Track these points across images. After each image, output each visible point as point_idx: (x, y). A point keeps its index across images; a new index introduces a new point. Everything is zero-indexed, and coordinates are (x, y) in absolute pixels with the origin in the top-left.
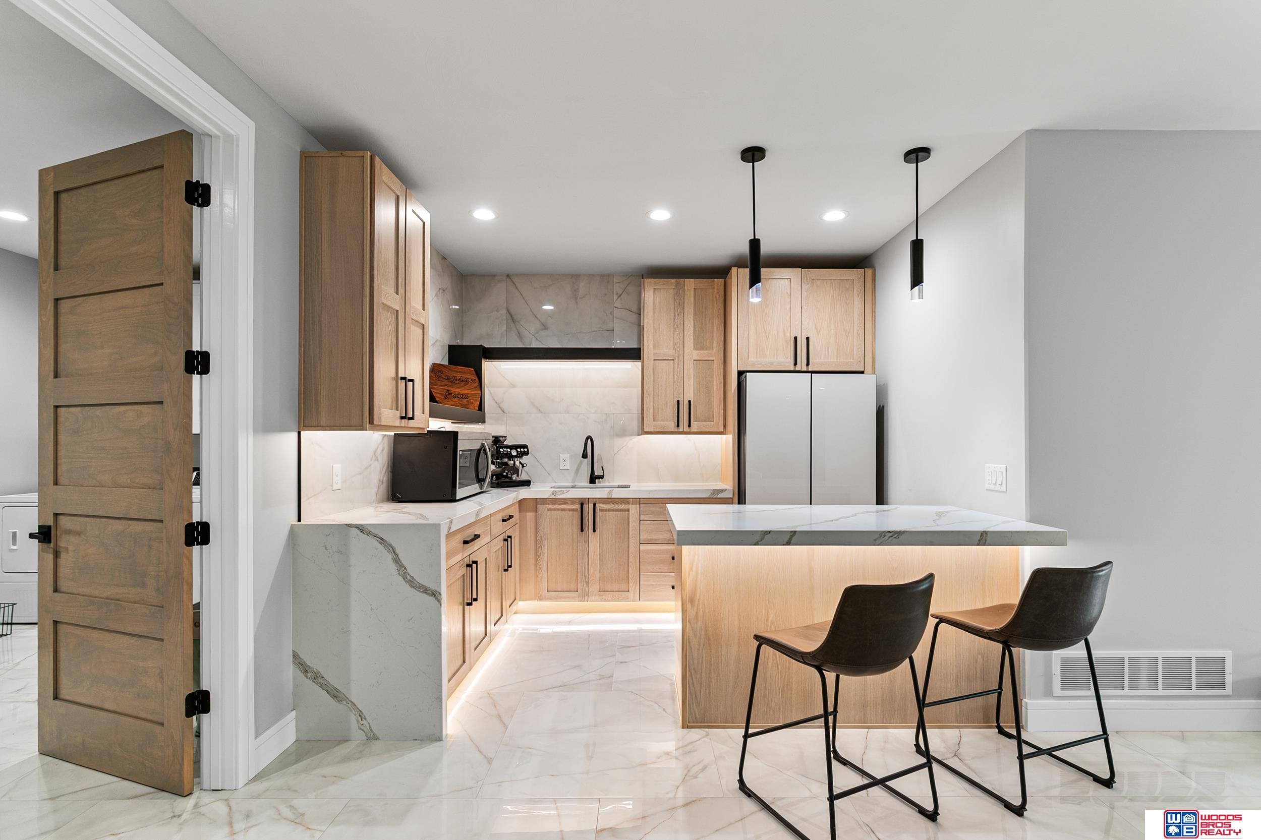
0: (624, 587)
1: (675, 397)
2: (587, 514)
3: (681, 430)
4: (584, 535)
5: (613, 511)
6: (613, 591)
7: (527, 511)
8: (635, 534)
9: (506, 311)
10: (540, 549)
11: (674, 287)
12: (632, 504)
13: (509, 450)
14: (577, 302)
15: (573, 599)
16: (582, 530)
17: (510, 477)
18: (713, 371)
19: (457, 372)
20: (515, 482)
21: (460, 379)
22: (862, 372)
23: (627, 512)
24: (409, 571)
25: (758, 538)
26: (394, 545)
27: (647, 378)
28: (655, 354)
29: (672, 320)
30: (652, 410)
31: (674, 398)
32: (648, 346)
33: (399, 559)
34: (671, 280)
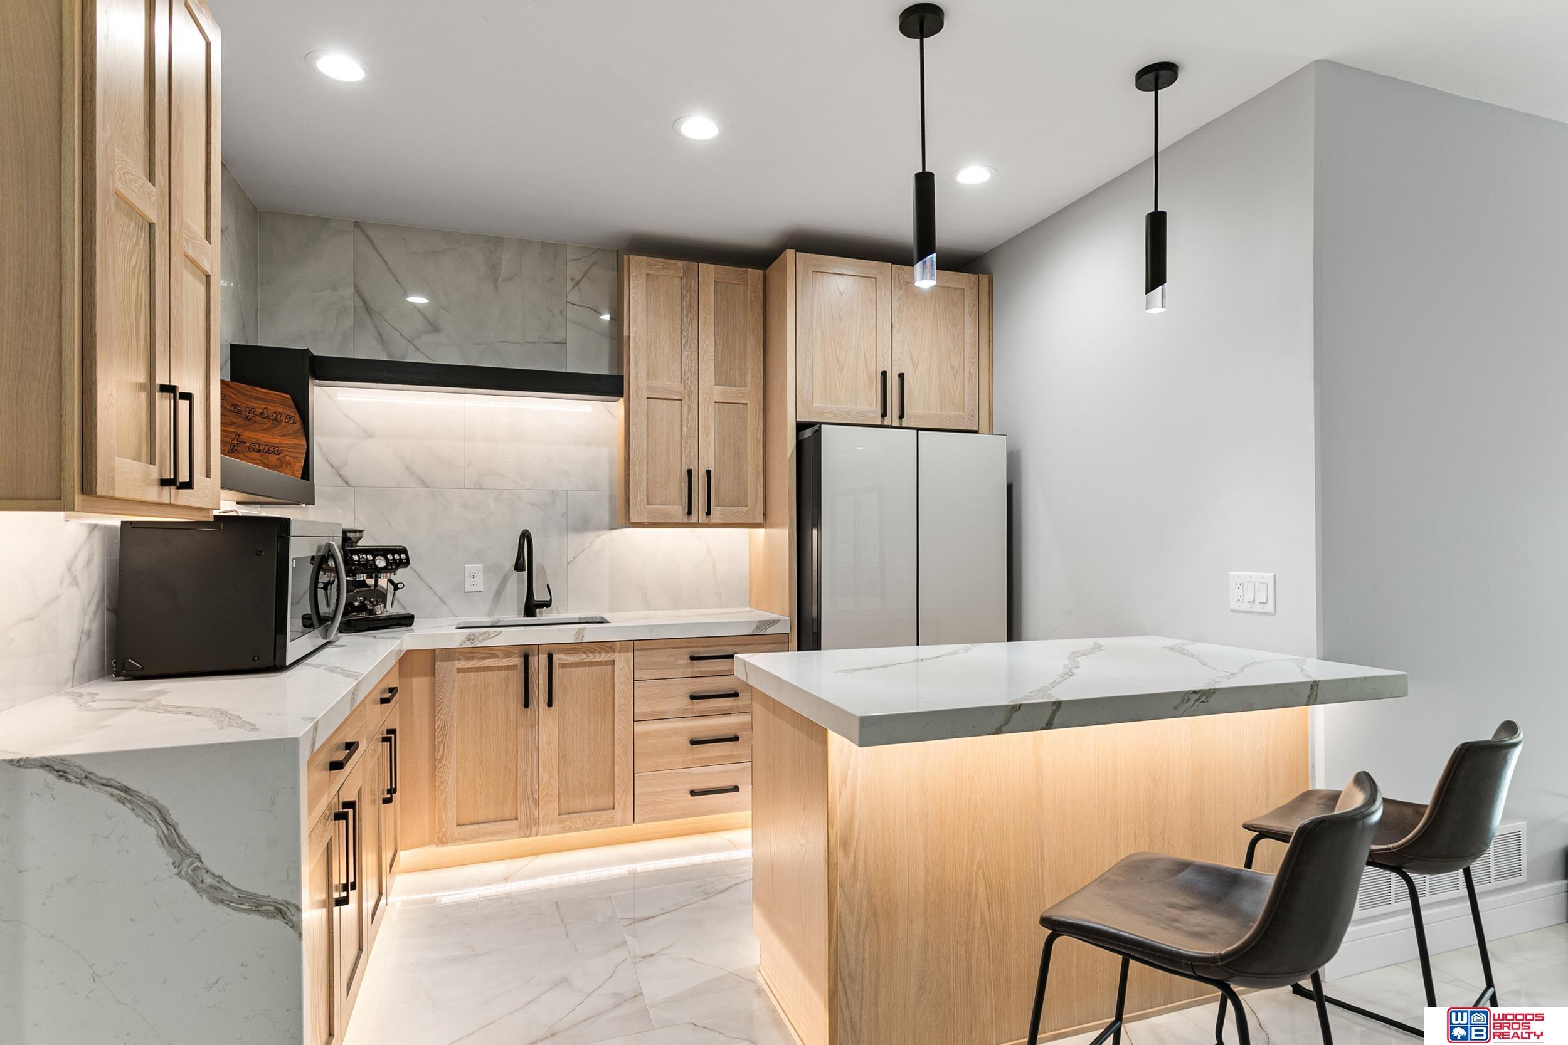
0: (604, 801)
1: (684, 464)
2: (535, 675)
3: (694, 520)
4: (529, 713)
5: (585, 666)
6: (585, 812)
7: (413, 675)
8: (624, 705)
9: (351, 290)
10: (441, 747)
11: (681, 276)
12: (620, 652)
13: (370, 557)
14: (496, 288)
15: (509, 834)
16: (526, 705)
17: (370, 610)
18: (746, 421)
19: (256, 398)
20: (378, 619)
21: (261, 414)
22: (976, 432)
23: (610, 667)
24: (208, 862)
25: (1000, 718)
26: (162, 801)
27: (635, 430)
28: (649, 388)
29: (678, 333)
30: (644, 485)
31: (681, 465)
32: (637, 374)
33: (179, 837)
34: (676, 261)
